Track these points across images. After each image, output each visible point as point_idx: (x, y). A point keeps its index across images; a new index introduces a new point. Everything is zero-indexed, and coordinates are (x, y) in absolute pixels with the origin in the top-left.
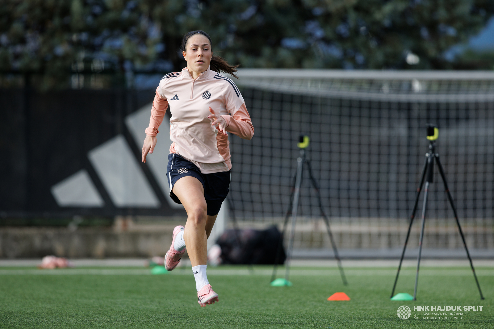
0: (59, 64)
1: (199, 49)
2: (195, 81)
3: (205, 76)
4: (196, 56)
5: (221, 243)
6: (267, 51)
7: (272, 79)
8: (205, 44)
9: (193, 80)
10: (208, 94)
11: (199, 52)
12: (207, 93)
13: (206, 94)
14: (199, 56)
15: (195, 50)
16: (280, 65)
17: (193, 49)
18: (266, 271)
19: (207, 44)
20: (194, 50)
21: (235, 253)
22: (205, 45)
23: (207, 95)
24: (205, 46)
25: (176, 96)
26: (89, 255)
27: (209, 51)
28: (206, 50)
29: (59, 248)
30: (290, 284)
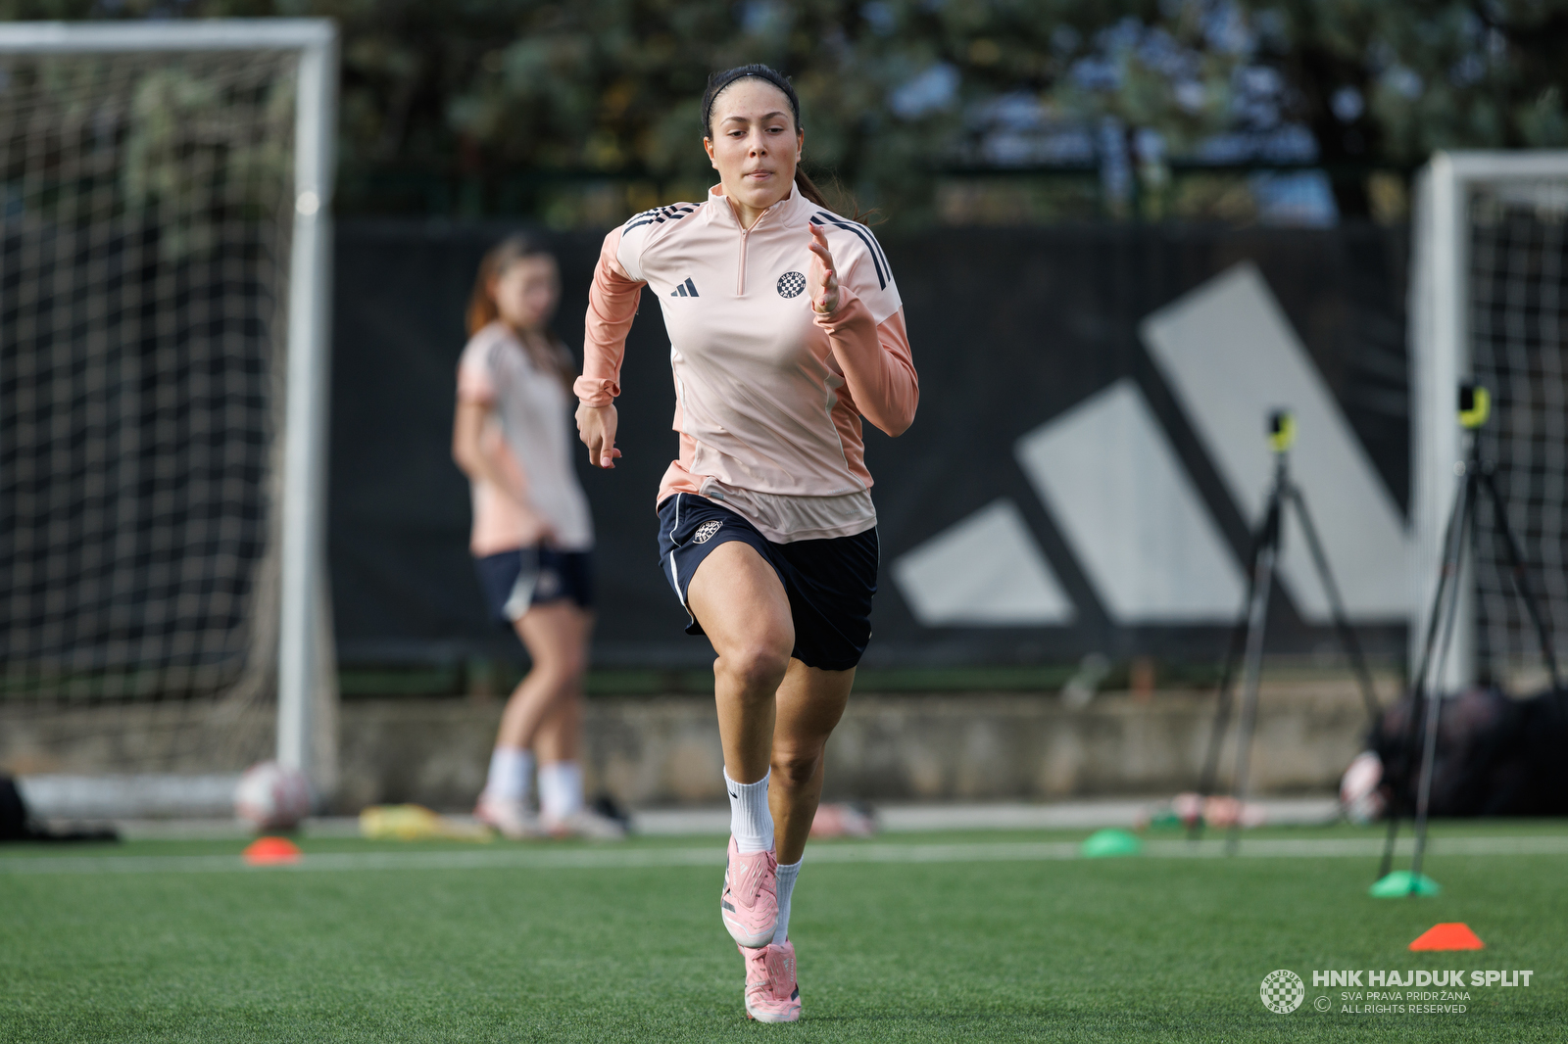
0: (903, 145)
1: (754, 130)
2: (748, 235)
3: (782, 217)
4: (745, 154)
8: (771, 111)
9: (743, 231)
10: (796, 282)
11: (753, 141)
12: (794, 278)
13: (789, 281)
14: (753, 154)
15: (740, 133)
17: (732, 131)
19: (779, 113)
20: (736, 134)
22: (770, 116)
23: (792, 285)
24: (772, 120)
25: (689, 282)
26: (1026, 791)
27: (785, 132)
28: (775, 130)
29: (924, 768)
30: (1427, 886)
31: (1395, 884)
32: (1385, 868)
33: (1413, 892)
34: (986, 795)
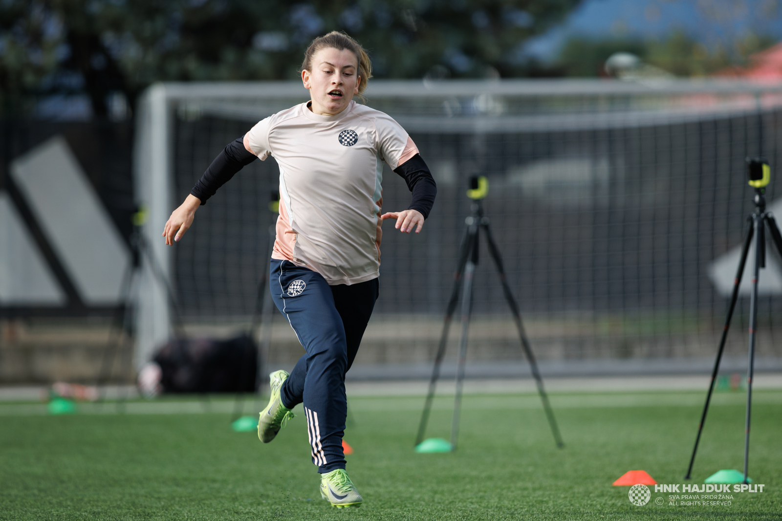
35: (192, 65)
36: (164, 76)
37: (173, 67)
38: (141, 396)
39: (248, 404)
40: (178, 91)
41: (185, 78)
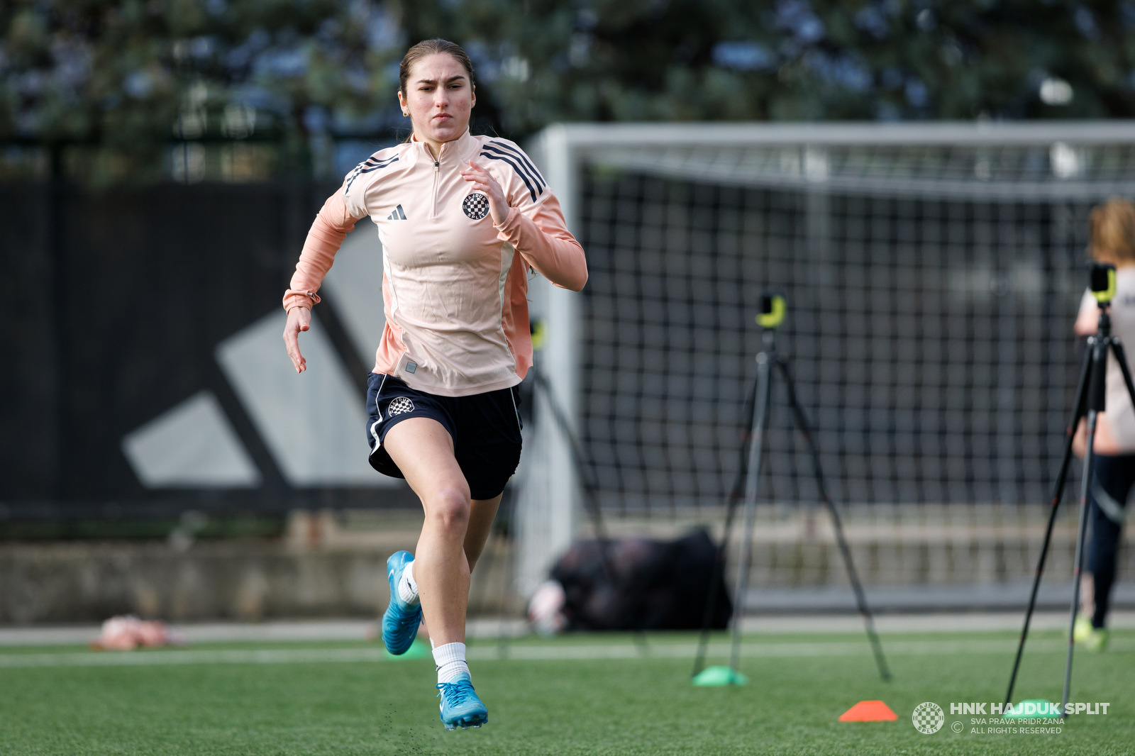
0: (138, 118)
5: (563, 575)
6: (679, 78)
7: (688, 150)
16: (714, 113)
18: (681, 648)
21: (601, 601)
26: (223, 613)
29: (146, 596)
30: (741, 679)
31: (713, 677)
32: (699, 666)
33: (732, 684)
34: (193, 618)
35: (613, 93)
36: (568, 112)
37: (584, 96)
38: (533, 634)
39: (718, 646)
40: (589, 134)
41: (603, 115)
